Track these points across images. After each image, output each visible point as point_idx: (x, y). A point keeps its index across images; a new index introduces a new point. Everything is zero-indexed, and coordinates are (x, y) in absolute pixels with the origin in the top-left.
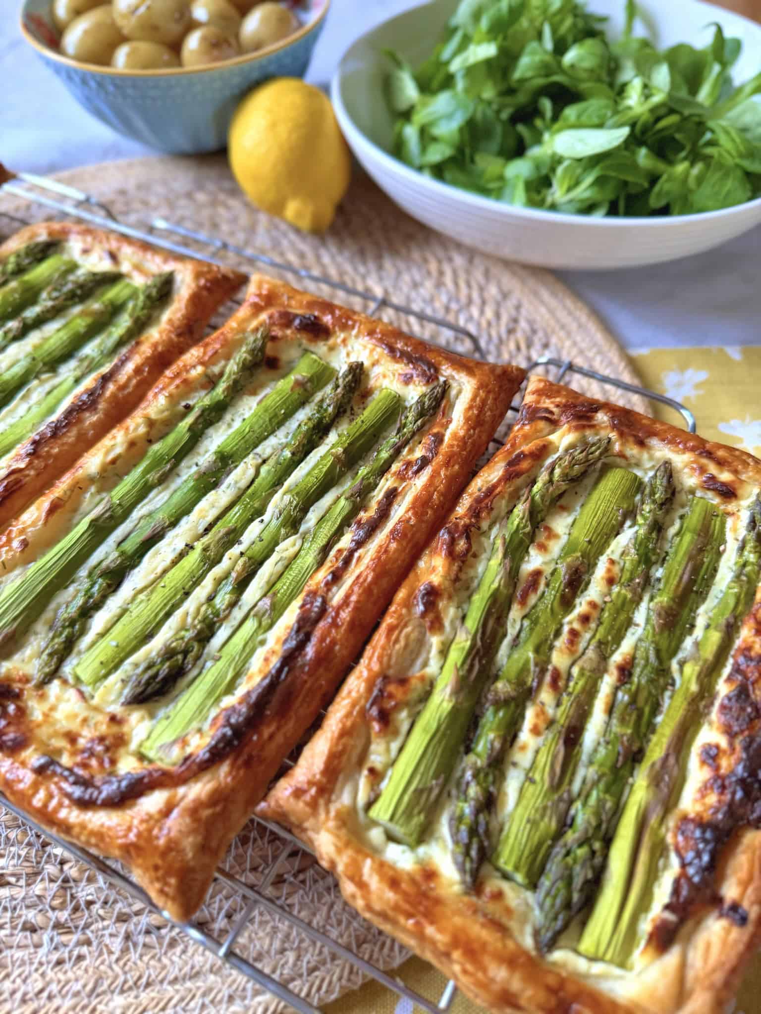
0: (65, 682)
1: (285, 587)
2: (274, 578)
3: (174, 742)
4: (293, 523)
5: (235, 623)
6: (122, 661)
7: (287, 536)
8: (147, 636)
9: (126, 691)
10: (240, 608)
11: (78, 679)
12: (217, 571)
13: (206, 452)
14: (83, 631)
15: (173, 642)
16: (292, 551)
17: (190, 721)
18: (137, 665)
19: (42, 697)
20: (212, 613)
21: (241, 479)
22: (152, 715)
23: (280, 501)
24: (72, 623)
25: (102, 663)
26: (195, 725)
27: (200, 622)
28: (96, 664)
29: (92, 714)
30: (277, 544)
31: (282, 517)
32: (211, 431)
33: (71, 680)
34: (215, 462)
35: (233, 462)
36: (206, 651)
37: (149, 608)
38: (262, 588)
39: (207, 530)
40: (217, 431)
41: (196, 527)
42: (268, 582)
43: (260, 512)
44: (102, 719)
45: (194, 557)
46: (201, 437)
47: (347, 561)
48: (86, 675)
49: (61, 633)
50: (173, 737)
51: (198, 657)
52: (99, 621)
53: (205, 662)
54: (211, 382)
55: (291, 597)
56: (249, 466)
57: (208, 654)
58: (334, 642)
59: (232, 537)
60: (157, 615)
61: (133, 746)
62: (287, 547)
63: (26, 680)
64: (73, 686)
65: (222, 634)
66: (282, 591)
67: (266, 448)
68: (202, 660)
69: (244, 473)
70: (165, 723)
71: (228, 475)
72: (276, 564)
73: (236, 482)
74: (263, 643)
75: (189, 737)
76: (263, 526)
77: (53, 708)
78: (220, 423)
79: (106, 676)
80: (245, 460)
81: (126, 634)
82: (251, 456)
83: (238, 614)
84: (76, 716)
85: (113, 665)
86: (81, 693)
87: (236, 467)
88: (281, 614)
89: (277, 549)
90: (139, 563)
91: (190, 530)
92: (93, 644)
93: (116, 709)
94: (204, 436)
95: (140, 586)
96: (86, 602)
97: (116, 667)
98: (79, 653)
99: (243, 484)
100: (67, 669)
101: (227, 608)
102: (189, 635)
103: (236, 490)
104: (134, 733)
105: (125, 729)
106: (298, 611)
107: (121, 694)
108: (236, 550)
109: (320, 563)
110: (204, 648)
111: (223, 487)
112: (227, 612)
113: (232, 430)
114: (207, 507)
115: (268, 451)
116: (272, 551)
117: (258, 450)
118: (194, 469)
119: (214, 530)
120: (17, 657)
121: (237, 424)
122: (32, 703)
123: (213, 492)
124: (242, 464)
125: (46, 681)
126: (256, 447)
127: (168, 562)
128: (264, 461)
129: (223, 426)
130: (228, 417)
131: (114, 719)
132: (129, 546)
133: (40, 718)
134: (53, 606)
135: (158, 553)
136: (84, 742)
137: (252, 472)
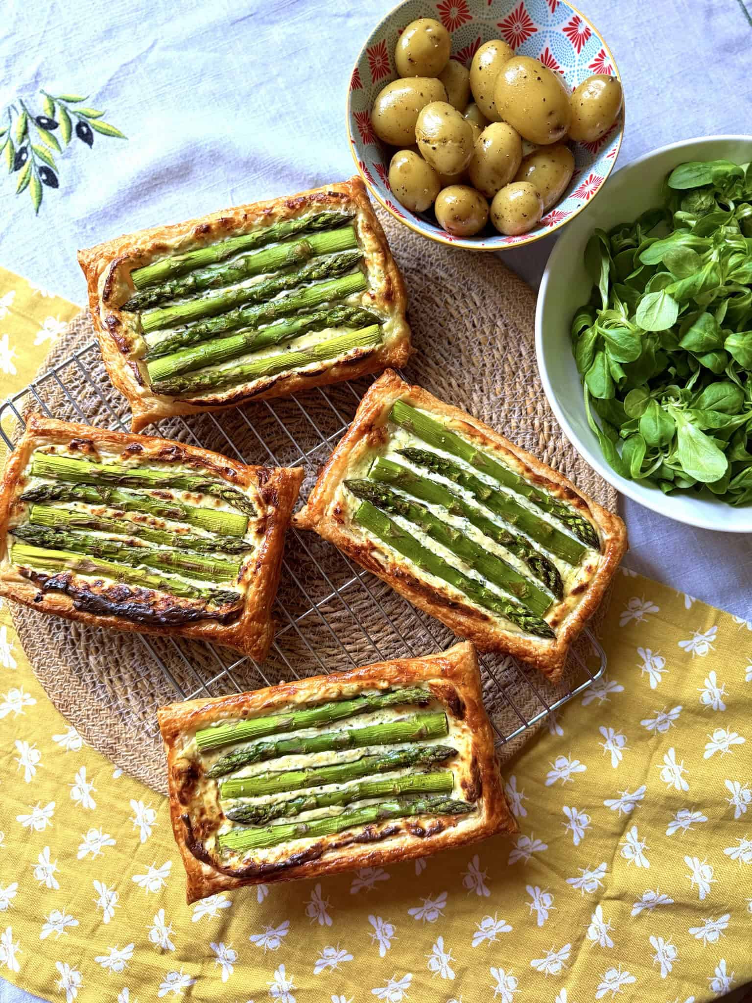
0: (216, 784)
4: (346, 800)
5: (289, 822)
6: (240, 796)
7: (340, 805)
8: (257, 795)
9: (233, 810)
10: (295, 818)
11: (221, 788)
12: (303, 792)
13: (351, 726)
14: (239, 770)
15: (262, 807)
16: (336, 814)
18: (243, 804)
19: (205, 784)
20: (284, 809)
21: (350, 757)
22: (234, 827)
23: (352, 785)
24: (236, 764)
25: (233, 790)
27: (277, 809)
28: (231, 790)
29: (216, 807)
30: (333, 804)
31: (346, 793)
32: (364, 716)
33: (219, 786)
34: (347, 741)
35: (355, 745)
36: (270, 822)
39: (315, 768)
40: (365, 718)
41: (313, 763)
43: (341, 781)
44: (218, 812)
45: (301, 777)
47: (347, 844)
48: (225, 789)
49: (229, 765)
51: (265, 823)
52: (247, 771)
53: (266, 826)
54: (386, 692)
55: (315, 835)
56: (359, 753)
57: (271, 824)
59: (321, 783)
60: (266, 789)
61: (219, 833)
62: (335, 809)
63: (205, 772)
64: (217, 789)
65: (281, 821)
67: (375, 750)
69: (354, 755)
71: (346, 750)
72: (324, 813)
73: (346, 757)
76: (336, 789)
77: (205, 793)
79: (231, 797)
80: (361, 748)
81: (251, 787)
82: (365, 748)
83: (292, 820)
84: (210, 803)
85: (236, 795)
86: (218, 794)
87: (353, 748)
89: (332, 807)
90: (280, 757)
91: (310, 761)
92: (237, 779)
93: (226, 813)
95: (272, 769)
97: (237, 797)
98: (230, 778)
99: (348, 760)
100: (220, 781)
104: (224, 827)
105: (222, 822)
107: (229, 809)
108: (317, 790)
109: (339, 831)
111: (339, 754)
112: (290, 815)
113: (372, 724)
114: (325, 758)
115: (375, 752)
116: (329, 806)
117: (371, 748)
118: (337, 731)
119: (318, 771)
120: (208, 759)
121: (376, 722)
122: (200, 784)
123: (333, 752)
124: (356, 750)
125: (210, 778)
126: (372, 745)
127: (289, 769)
128: (369, 756)
129: (370, 717)
130: (376, 714)
131: (221, 816)
132: (283, 747)
133: (198, 795)
134: (236, 747)
135: (289, 760)
136: (204, 817)
137: (358, 757)
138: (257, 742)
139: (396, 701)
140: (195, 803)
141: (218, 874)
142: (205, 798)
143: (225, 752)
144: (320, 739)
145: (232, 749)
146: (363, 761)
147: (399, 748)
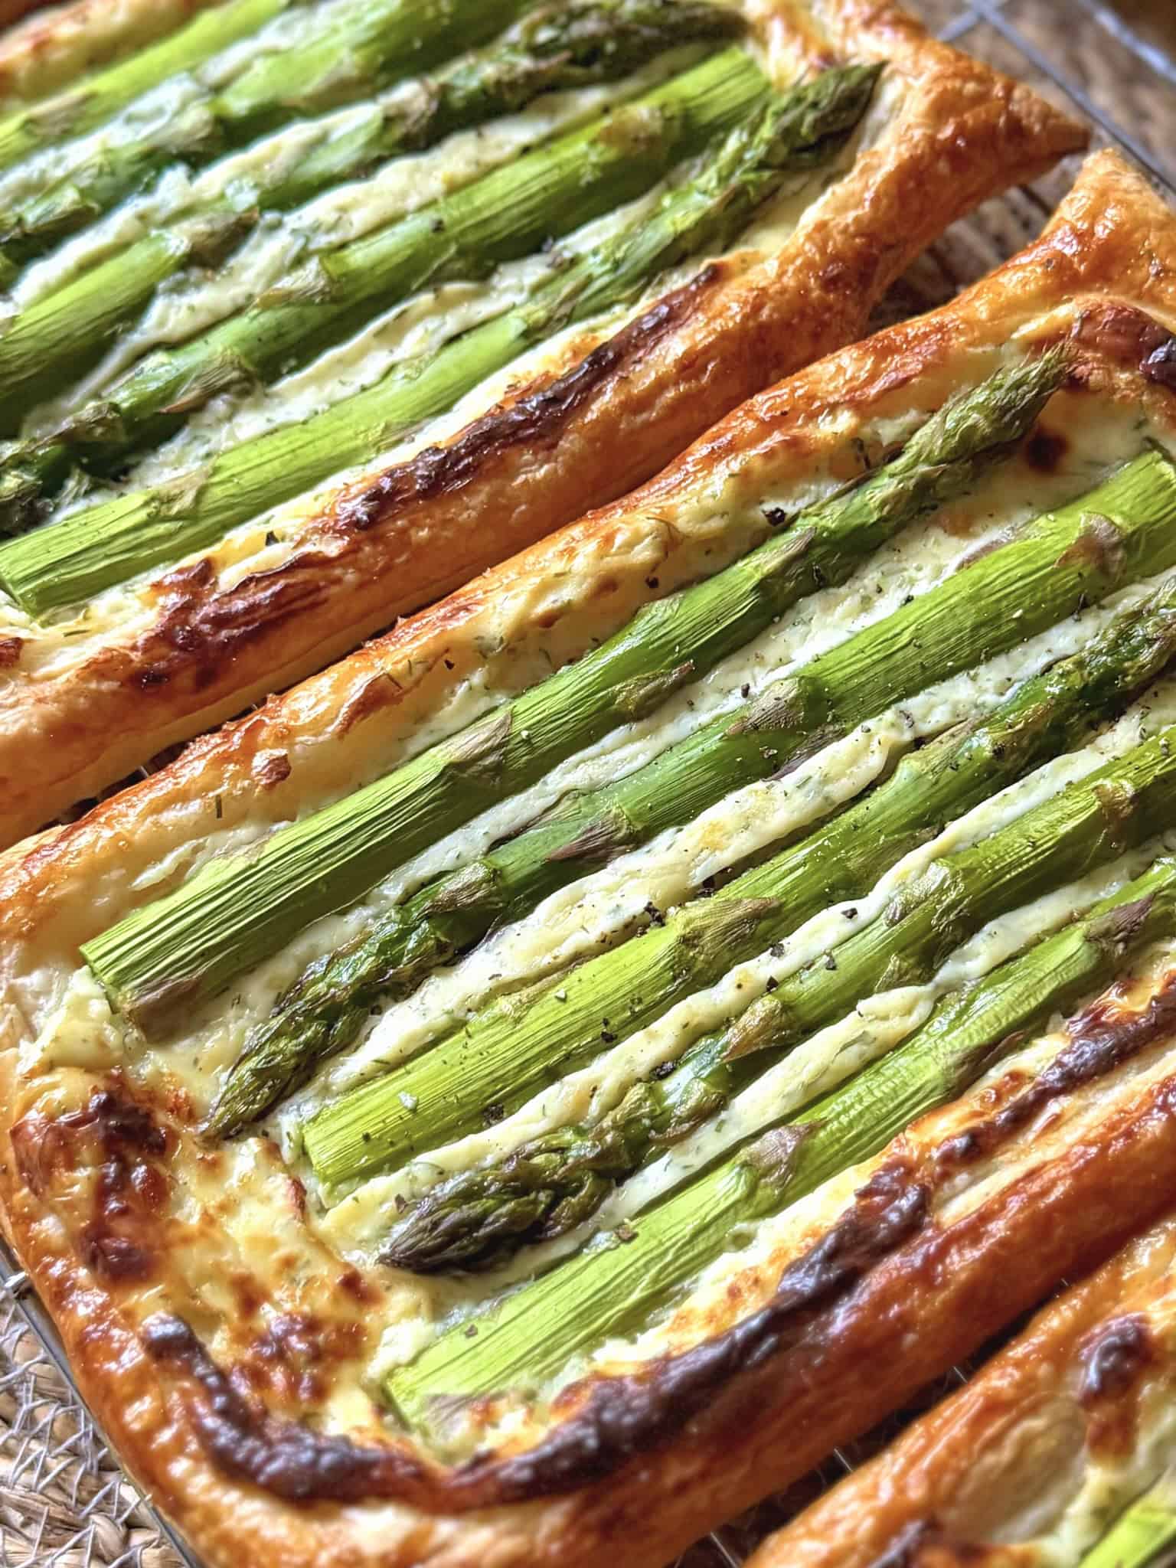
0: (273, 1150)
1: (844, 1119)
2: (826, 1082)
3: (465, 1401)
5: (698, 1162)
6: (412, 1151)
7: (899, 981)
8: (492, 1112)
9: (401, 1228)
10: (718, 1130)
11: (303, 1152)
12: (701, 1005)
13: (782, 662)
15: (539, 1151)
16: (898, 1026)
17: (515, 1368)
18: (442, 1174)
19: (213, 1169)
20: (652, 1116)
21: (842, 774)
22: (438, 1311)
23: (916, 875)
24: (331, 1012)
25: (367, 1137)
26: (524, 1379)
27: (615, 1126)
28: (354, 1135)
29: (308, 1253)
30: (866, 993)
31: (905, 922)
32: (812, 605)
33: (287, 1152)
34: (792, 705)
35: (836, 719)
36: (607, 1204)
37: (512, 1041)
38: (788, 1096)
39: (711, 885)
40: (827, 609)
41: (689, 866)
42: (808, 1087)
43: (855, 885)
44: (328, 1274)
45: (657, 945)
46: (781, 614)
47: (1023, 1115)
48: (323, 1150)
49: (300, 1029)
50: (466, 1390)
51: (584, 1217)
53: (597, 1230)
55: (850, 1153)
56: (875, 745)
57: (610, 1214)
58: (905, 1322)
59: (764, 929)
60: (524, 1066)
61: (374, 1368)
62: (888, 1007)
63: (189, 1113)
64: (287, 1169)
65: (656, 1177)
66: (835, 1125)
67: (936, 705)
68: (591, 1223)
69: (854, 761)
70: (461, 1343)
71: (812, 752)
72: (845, 1047)
73: (826, 780)
74: (742, 1241)
75: (501, 1405)
76: (849, 927)
77: (227, 1207)
78: (843, 590)
79: (367, 1174)
80: (869, 723)
81: (441, 1089)
82: (889, 715)
83: (709, 1141)
84: (273, 1244)
85: (389, 1153)
86: (299, 1189)
87: (842, 734)
88: (809, 1188)
89: (862, 1005)
90: (529, 910)
91: (672, 869)
92: (364, 1080)
94: (790, 616)
95: (509, 975)
96: (380, 971)
97: (395, 1161)
98: (326, 1091)
99: (841, 790)
100: (286, 1122)
101: (688, 1118)
102: (583, 1149)
103: (819, 799)
104: (388, 1334)
105: (369, 1319)
106: (851, 1202)
108: (761, 967)
109: (955, 1091)
110: (604, 1194)
111: (789, 781)
112: (686, 1126)
113: (867, 620)
114: (731, 824)
115: (939, 717)
116: (849, 1006)
117: (914, 704)
118: (735, 701)
119: (728, 892)
120: (184, 1048)
121: (887, 607)
122: (187, 1177)
123: (760, 785)
124: (857, 734)
125: (232, 1132)
126: (911, 692)
127: (592, 937)
128: (918, 743)
129: (848, 598)
130: (871, 577)
131: (352, 1285)
132: (517, 860)
133: (195, 1221)
134: (299, 948)
135: (577, 902)
136: (270, 1318)
137: (875, 762)
138: (392, 888)
139: (923, 468)
140: (192, 1259)
141: (445, 1528)
142: (239, 1228)
143: (258, 992)
144: (671, 764)
145: (283, 967)
146: (909, 767)
147: (1031, 658)
